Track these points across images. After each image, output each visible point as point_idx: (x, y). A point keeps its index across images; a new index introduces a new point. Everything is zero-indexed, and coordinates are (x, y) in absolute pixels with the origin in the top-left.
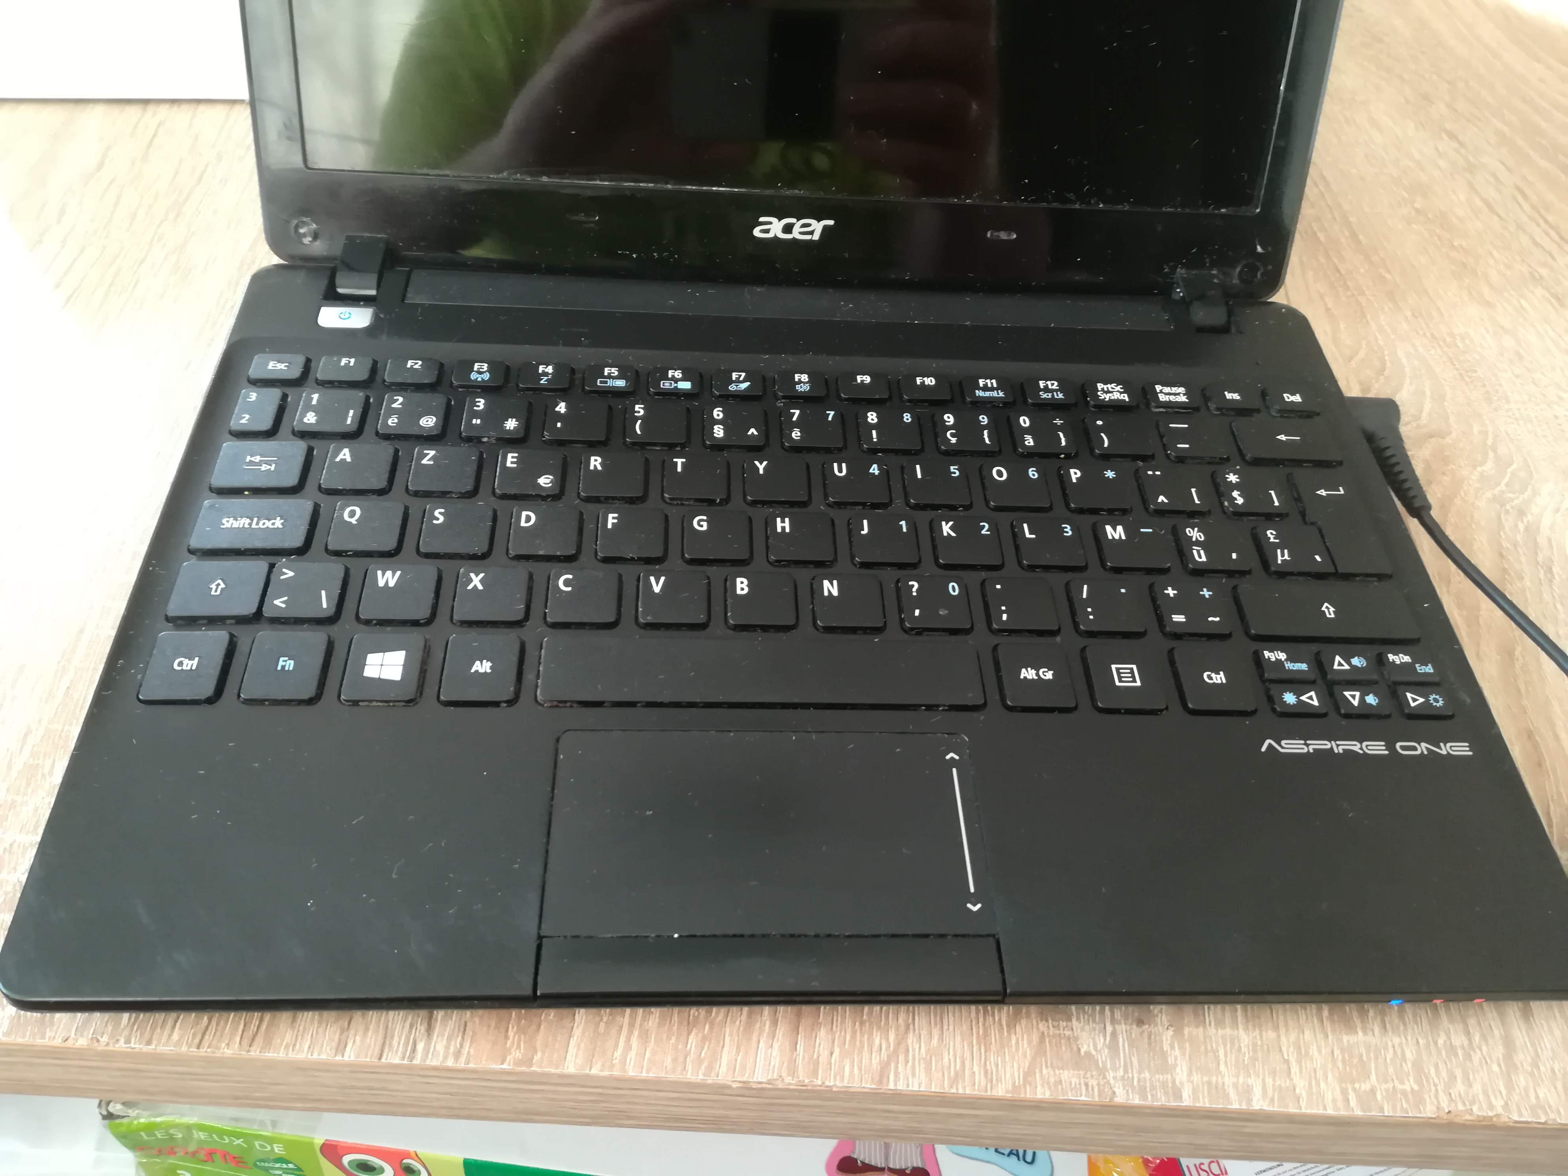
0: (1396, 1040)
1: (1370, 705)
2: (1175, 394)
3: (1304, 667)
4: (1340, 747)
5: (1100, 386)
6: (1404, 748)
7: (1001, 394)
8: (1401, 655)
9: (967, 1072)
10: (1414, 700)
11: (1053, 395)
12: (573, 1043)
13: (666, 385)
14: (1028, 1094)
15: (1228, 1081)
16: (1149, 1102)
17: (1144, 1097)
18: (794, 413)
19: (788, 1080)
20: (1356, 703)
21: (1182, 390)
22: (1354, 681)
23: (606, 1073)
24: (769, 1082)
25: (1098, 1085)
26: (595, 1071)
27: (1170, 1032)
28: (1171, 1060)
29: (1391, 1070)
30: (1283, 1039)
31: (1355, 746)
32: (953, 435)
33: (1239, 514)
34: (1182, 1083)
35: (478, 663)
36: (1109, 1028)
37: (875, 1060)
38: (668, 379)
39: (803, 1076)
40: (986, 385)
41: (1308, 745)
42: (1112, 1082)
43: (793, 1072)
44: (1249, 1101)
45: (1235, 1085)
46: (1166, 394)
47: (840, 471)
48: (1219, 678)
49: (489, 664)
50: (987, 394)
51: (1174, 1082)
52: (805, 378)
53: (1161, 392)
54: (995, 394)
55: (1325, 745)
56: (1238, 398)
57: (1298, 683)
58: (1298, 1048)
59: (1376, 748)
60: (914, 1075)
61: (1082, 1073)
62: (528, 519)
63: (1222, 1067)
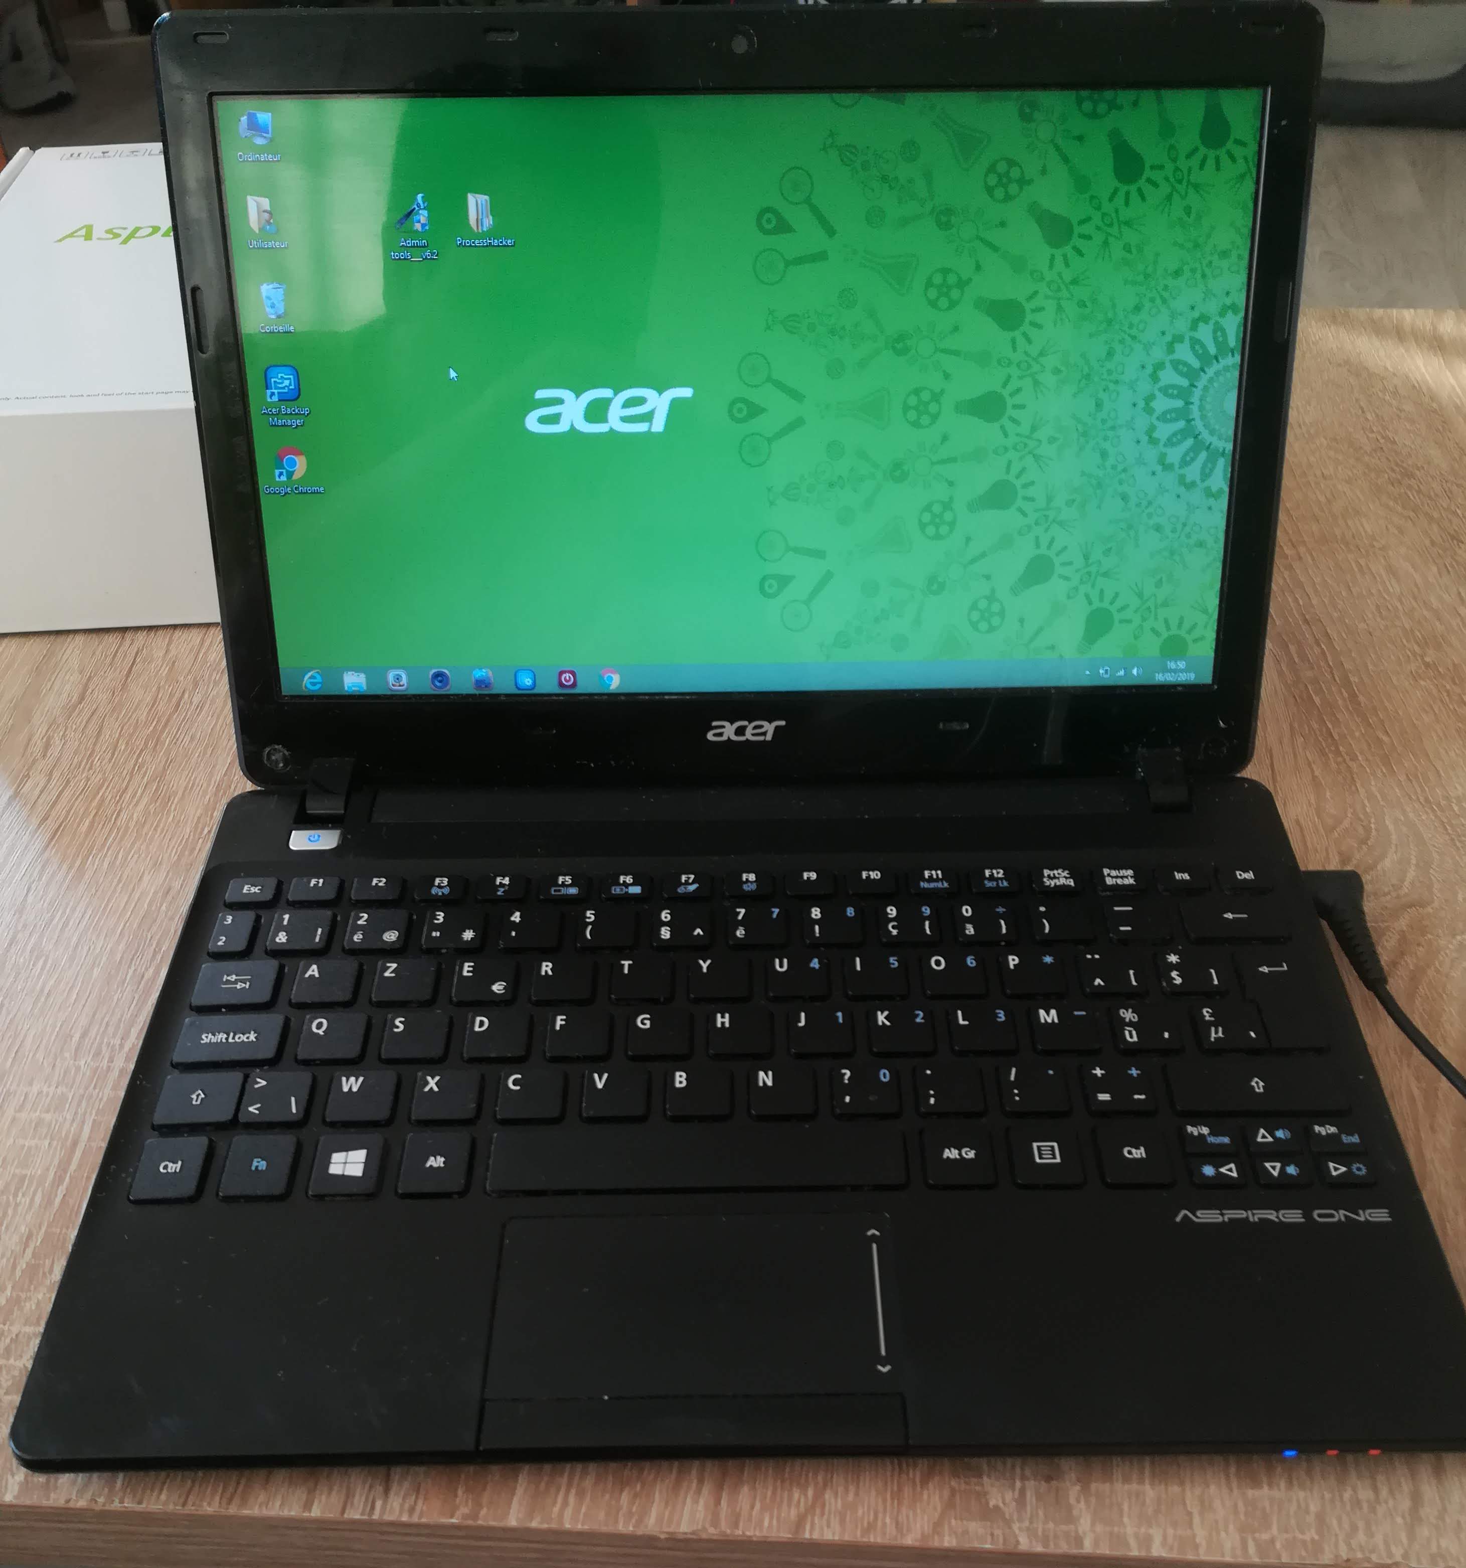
0: (1302, 1494)
1: (1292, 1176)
2: (1122, 877)
3: (1226, 1140)
4: (1255, 1216)
5: (1046, 872)
6: (1320, 1216)
7: (946, 885)
8: (1328, 1126)
9: (879, 1523)
10: (1336, 1169)
11: (998, 884)
12: (515, 1499)
13: (616, 890)
14: (936, 1543)
15: (1130, 1530)
16: (1052, 1549)
17: (1046, 1545)
18: (739, 913)
19: (712, 1530)
20: (1275, 1173)
21: (1130, 872)
22: (1276, 1152)
23: (545, 1526)
24: (693, 1533)
25: (1004, 1534)
26: (534, 1524)
27: (1078, 1488)
28: (1075, 1512)
29: (1293, 1522)
30: (1188, 1494)
31: (1272, 1215)
32: (893, 927)
33: (1177, 993)
34: (1084, 1533)
35: (432, 1158)
36: (1018, 1484)
37: (793, 1512)
38: (620, 884)
39: (725, 1528)
40: (931, 877)
41: (1222, 1215)
42: (1017, 1532)
43: (715, 1523)
44: (1149, 1548)
45: (1136, 1535)
46: (1112, 877)
47: (781, 966)
48: (1139, 1153)
49: (443, 1159)
50: (932, 885)
51: (1077, 1531)
52: (752, 877)
53: (1109, 875)
54: (939, 885)
55: (1241, 1214)
56: (1188, 878)
57: (1218, 1156)
58: (1202, 1502)
59: (1293, 1216)
60: (828, 1526)
61: (989, 1523)
62: (482, 1024)
63: (1126, 1520)
